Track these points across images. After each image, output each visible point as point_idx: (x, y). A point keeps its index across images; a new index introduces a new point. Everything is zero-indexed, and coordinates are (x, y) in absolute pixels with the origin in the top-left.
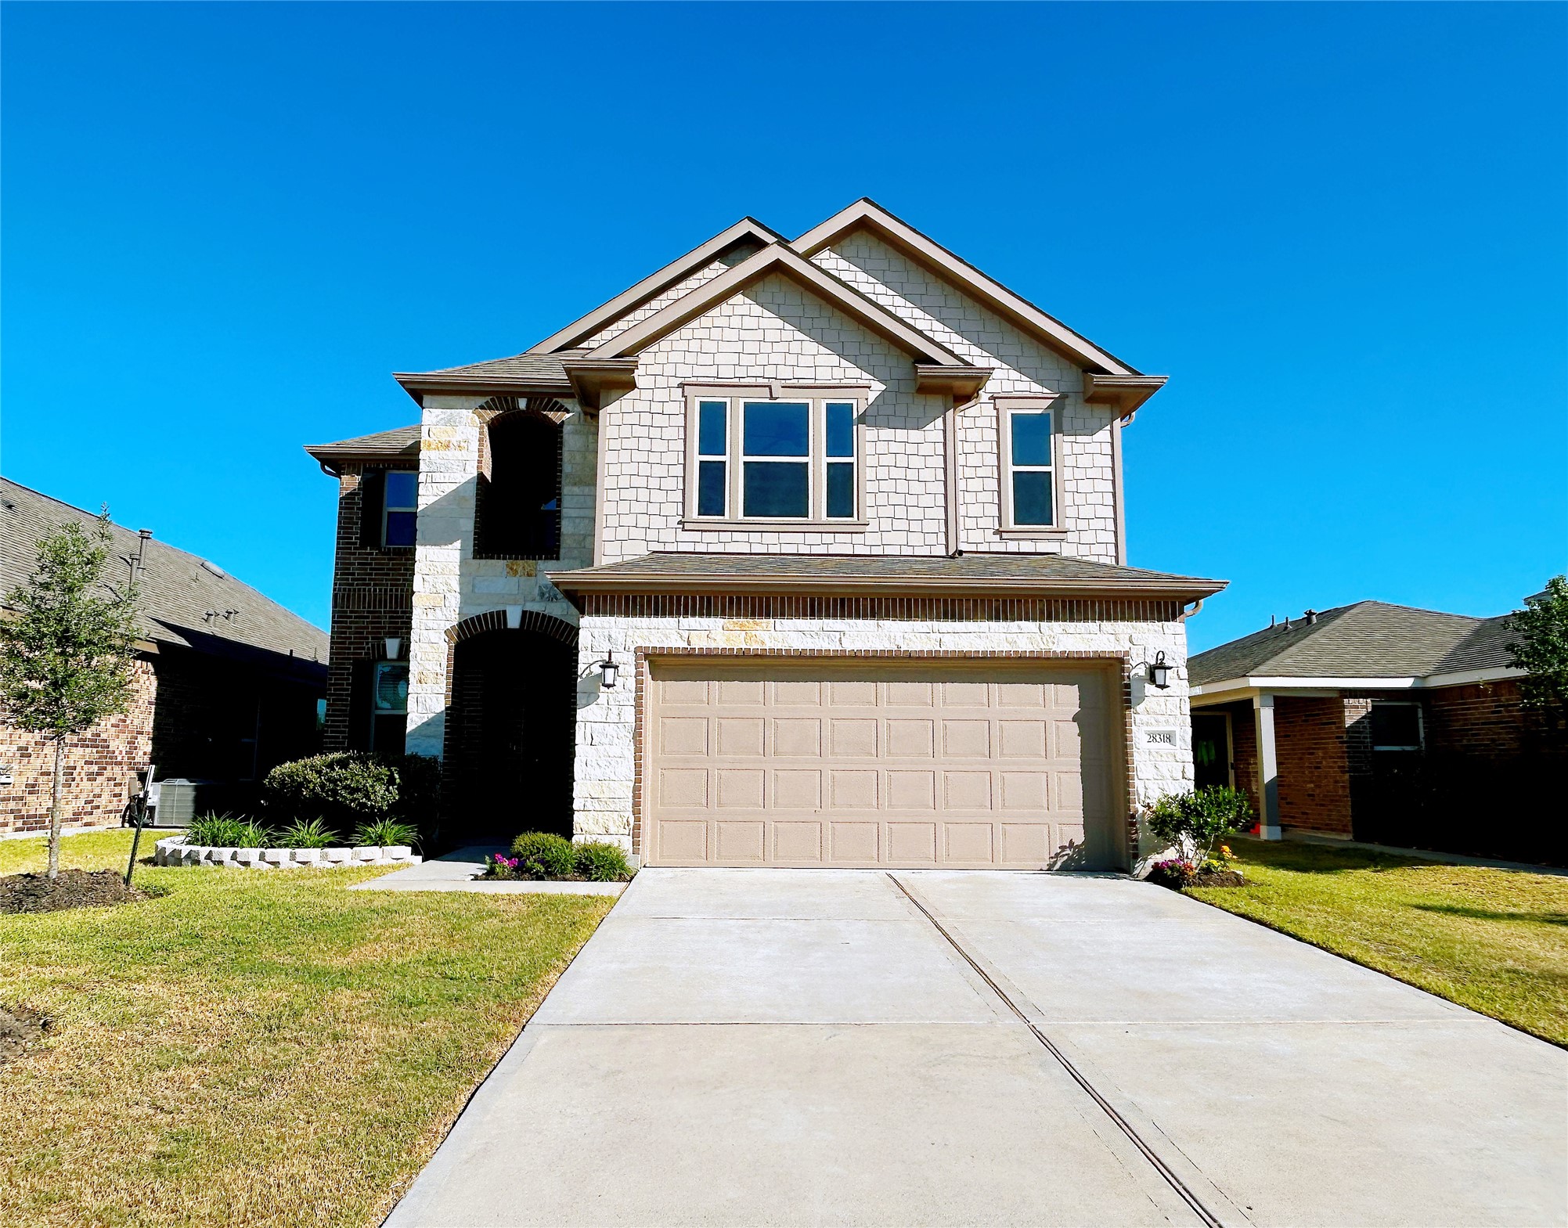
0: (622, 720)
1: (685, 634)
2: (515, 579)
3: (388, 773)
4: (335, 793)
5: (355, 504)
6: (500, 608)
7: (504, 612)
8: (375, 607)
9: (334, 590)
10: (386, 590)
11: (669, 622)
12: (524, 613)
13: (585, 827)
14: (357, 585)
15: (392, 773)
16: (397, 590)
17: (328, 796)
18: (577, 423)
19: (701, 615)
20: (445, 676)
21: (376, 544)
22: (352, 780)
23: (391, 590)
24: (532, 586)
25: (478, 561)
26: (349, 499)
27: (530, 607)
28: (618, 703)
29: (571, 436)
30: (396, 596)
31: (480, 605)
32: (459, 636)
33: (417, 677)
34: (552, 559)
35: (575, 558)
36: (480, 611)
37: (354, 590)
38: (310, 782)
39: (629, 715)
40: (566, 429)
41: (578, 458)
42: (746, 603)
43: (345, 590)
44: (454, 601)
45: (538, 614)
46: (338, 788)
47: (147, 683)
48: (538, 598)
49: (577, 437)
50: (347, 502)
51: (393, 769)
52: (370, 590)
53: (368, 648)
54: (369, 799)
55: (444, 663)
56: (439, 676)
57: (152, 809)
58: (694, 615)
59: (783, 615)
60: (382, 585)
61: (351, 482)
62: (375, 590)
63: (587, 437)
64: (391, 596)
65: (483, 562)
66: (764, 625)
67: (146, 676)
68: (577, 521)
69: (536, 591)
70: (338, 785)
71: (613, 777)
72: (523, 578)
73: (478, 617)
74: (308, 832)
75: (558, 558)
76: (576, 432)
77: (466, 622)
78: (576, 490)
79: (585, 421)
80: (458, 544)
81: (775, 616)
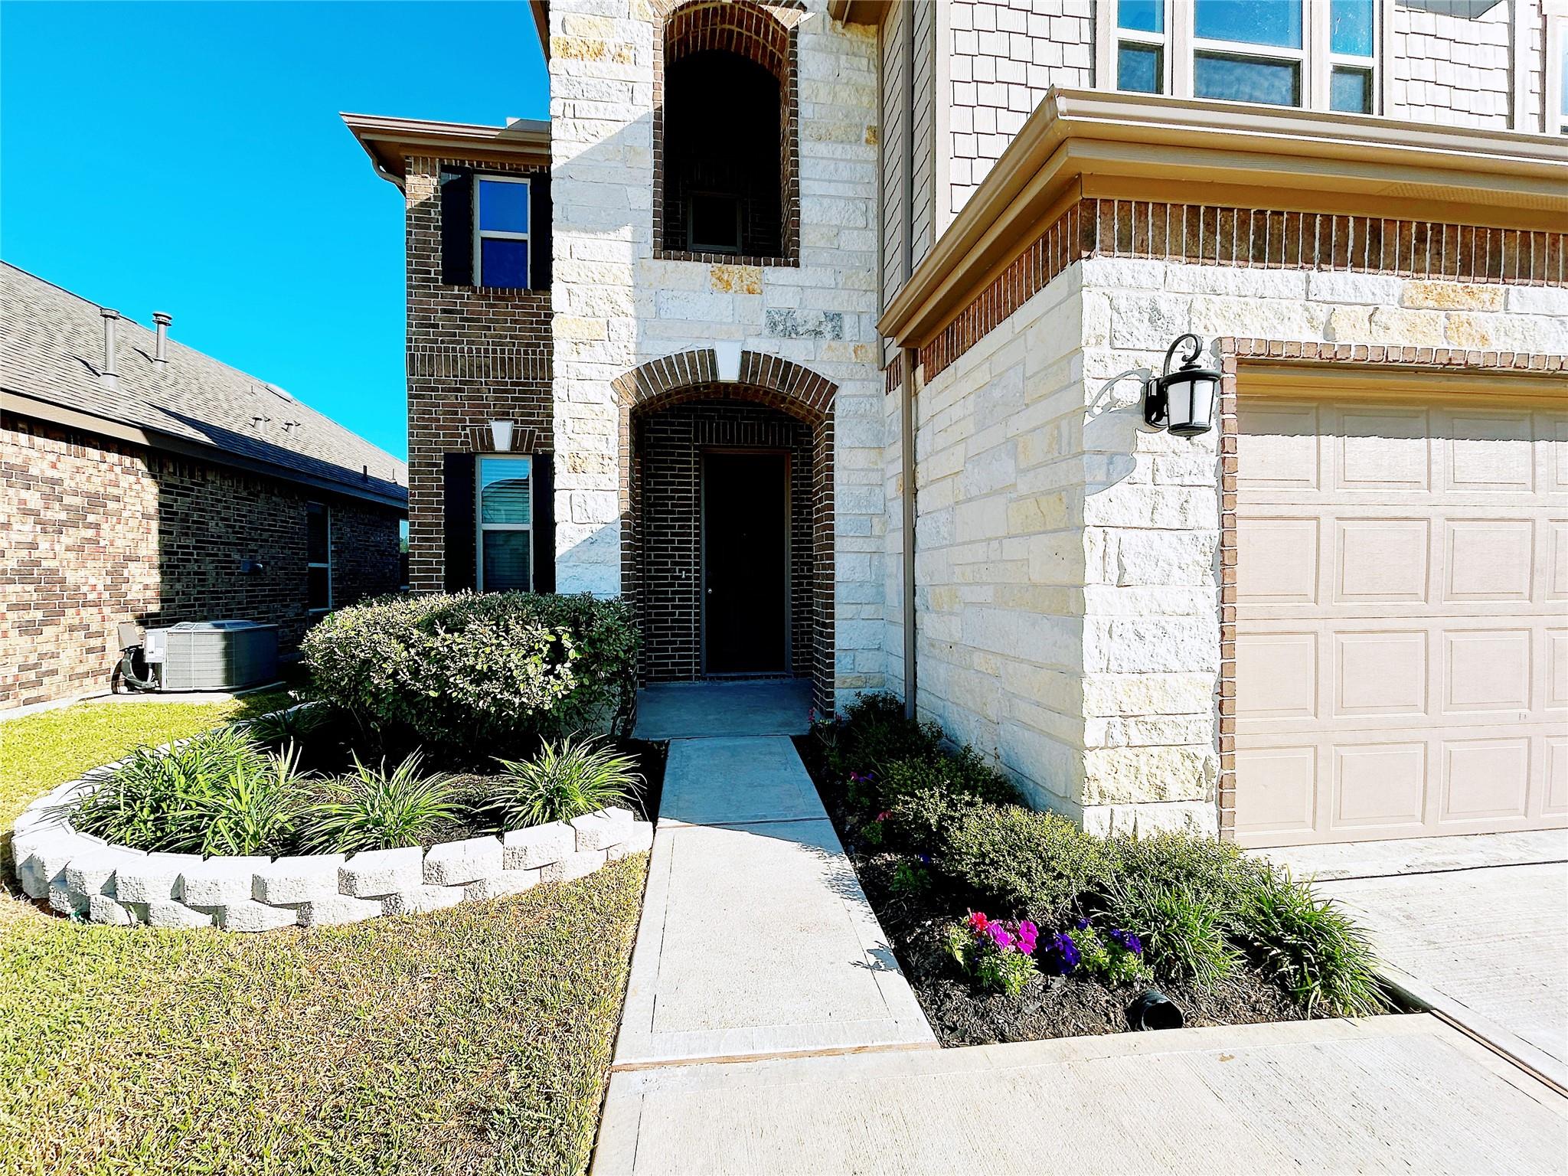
0: (1190, 524)
1: (1321, 314)
2: (728, 297)
3: (552, 638)
4: (442, 683)
5: (430, 220)
6: (706, 346)
7: (712, 352)
8: (471, 376)
9: (409, 348)
10: (486, 351)
11: (1285, 280)
12: (745, 354)
13: (1109, 786)
14: (442, 342)
15: (559, 638)
16: (503, 352)
17: (428, 688)
18: (820, 30)
19: (1358, 264)
20: (616, 461)
21: (466, 280)
22: (476, 656)
23: (494, 351)
24: (755, 311)
25: (662, 263)
26: (421, 212)
27: (753, 346)
28: (1178, 481)
29: (811, 53)
30: (503, 360)
31: (669, 339)
32: (638, 393)
33: (570, 462)
34: (787, 264)
35: (824, 266)
36: (672, 349)
37: (439, 350)
38: (385, 660)
39: (1205, 511)
40: (803, 40)
41: (823, 96)
42: (1452, 240)
43: (424, 349)
44: (626, 329)
45: (768, 357)
46: (448, 673)
47: (138, 487)
48: (766, 332)
49: (820, 56)
50: (419, 215)
51: (559, 629)
52: (462, 351)
53: (466, 436)
54: (517, 692)
55: (614, 438)
56: (607, 461)
57: (156, 667)
58: (1341, 264)
59: (1525, 274)
60: (482, 343)
61: (423, 186)
62: (470, 351)
63: (838, 59)
64: (494, 359)
65: (671, 264)
66: (1486, 297)
67: (132, 479)
68: (826, 202)
69: (763, 320)
70: (448, 668)
71: (1175, 665)
72: (739, 297)
73: (668, 359)
74: (387, 791)
75: (796, 265)
76: (817, 48)
77: (647, 366)
78: (822, 149)
79: (833, 28)
80: (626, 232)
81: (1509, 276)
